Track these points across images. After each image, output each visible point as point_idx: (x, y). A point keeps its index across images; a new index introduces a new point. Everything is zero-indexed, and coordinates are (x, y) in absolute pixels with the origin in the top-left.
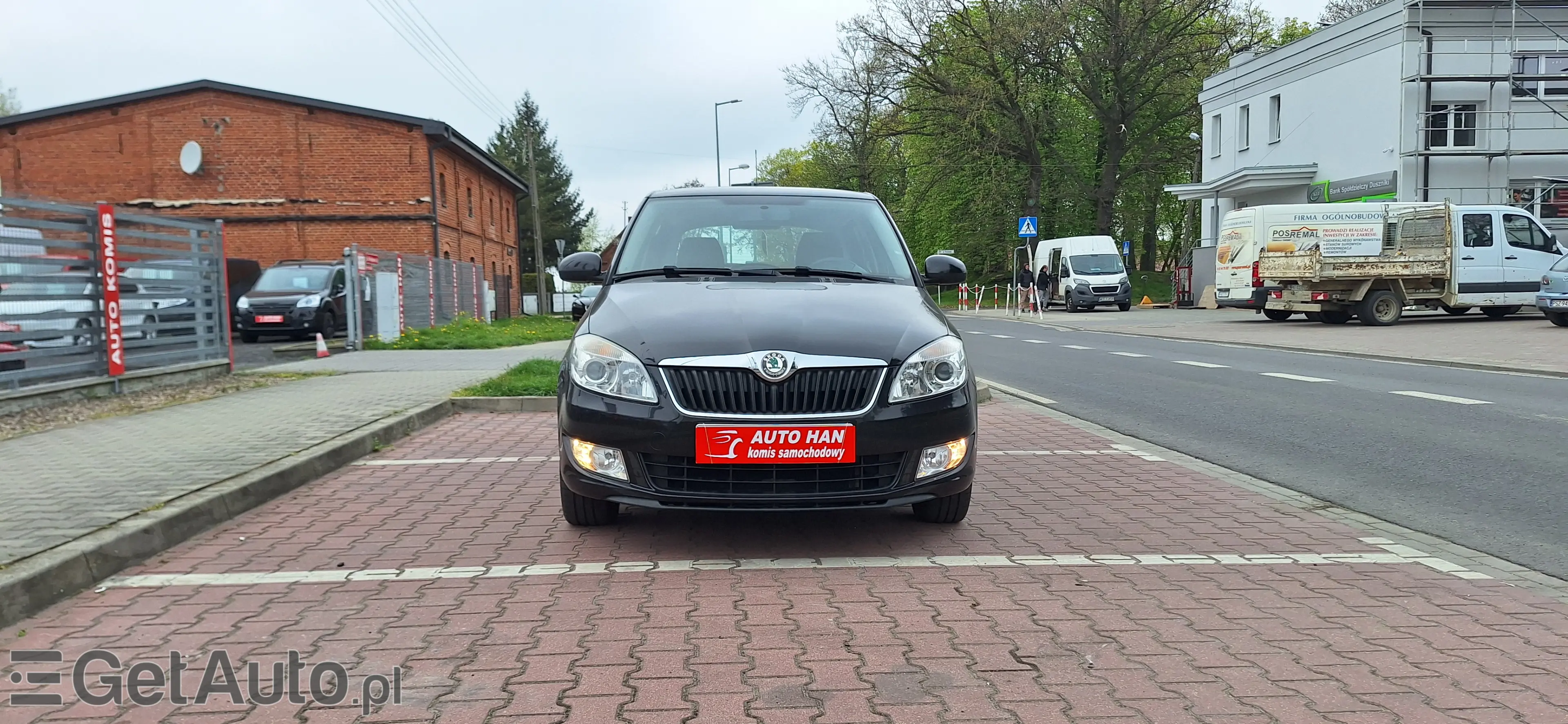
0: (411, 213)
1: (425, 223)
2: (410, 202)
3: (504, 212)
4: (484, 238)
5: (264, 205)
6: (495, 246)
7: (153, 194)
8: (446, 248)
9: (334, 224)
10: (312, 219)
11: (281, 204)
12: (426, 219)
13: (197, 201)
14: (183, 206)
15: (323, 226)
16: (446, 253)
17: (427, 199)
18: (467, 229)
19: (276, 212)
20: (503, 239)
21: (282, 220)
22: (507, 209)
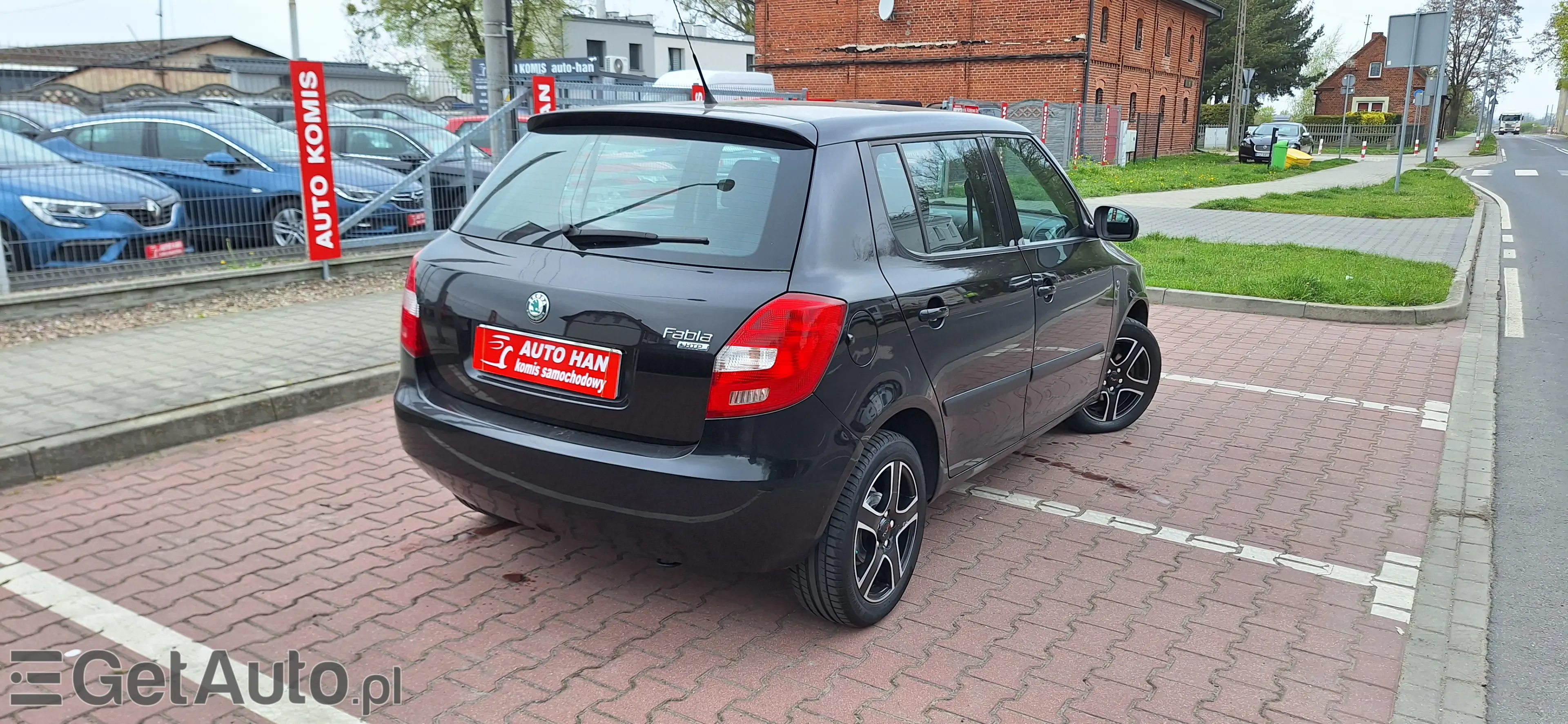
0: (1065, 51)
1: (1077, 61)
2: (1066, 40)
3: (1187, 40)
4: (1152, 71)
5: (941, 47)
6: (1169, 79)
7: (857, 41)
8: (1100, 85)
9: (995, 64)
10: (977, 60)
11: (953, 46)
12: (1079, 56)
13: (889, 45)
14: (878, 50)
15: (987, 66)
16: (1099, 90)
17: (1082, 36)
18: (1131, 64)
19: (949, 53)
20: (1179, 70)
21: (953, 61)
22: (1192, 37)
